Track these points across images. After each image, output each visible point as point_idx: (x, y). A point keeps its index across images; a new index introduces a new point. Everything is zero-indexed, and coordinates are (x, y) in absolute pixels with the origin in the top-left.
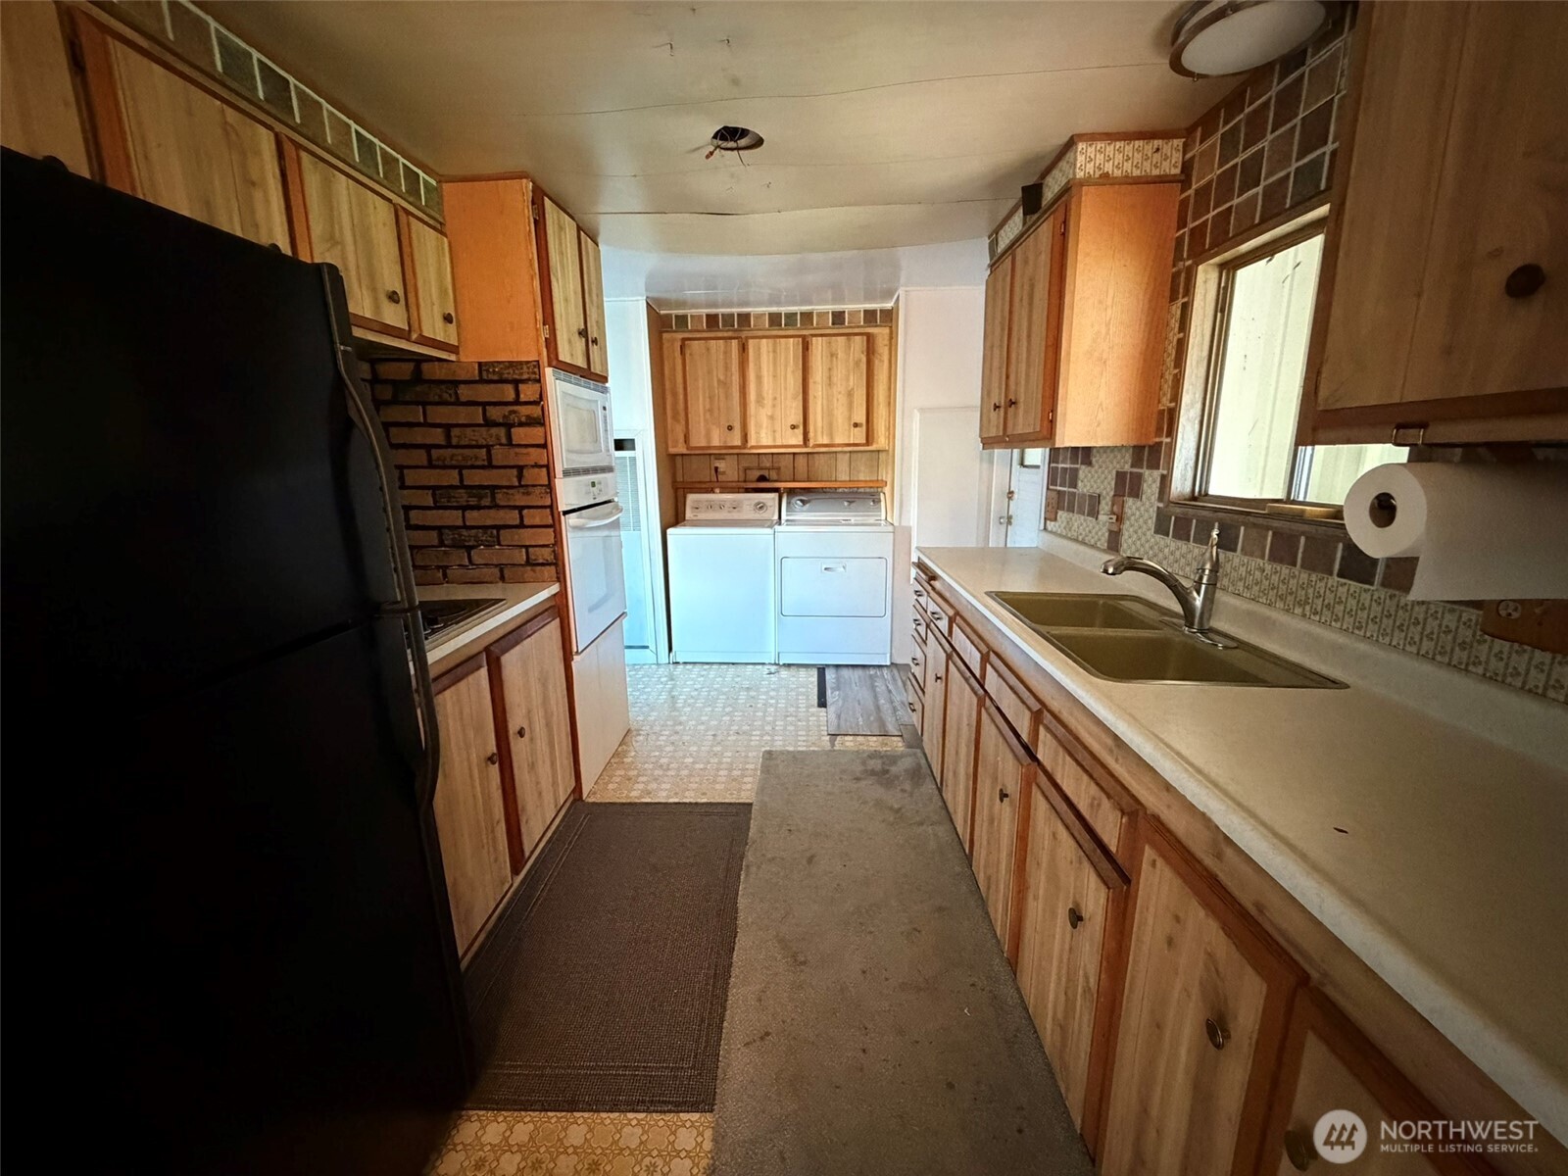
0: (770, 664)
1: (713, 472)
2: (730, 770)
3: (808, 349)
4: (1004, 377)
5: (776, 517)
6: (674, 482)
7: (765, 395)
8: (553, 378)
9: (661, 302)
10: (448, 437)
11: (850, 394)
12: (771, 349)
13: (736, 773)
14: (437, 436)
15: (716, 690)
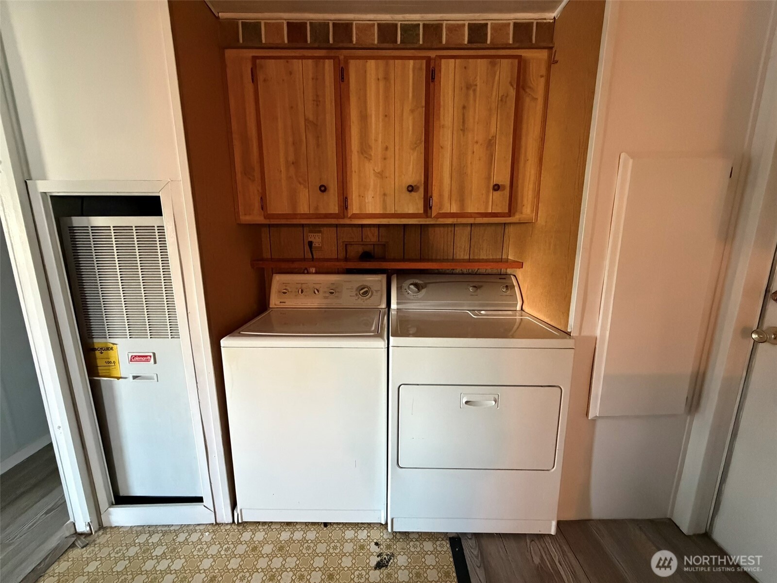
1: (307, 247)
3: (433, 79)
7: (372, 143)
11: (490, 144)
12: (381, 76)
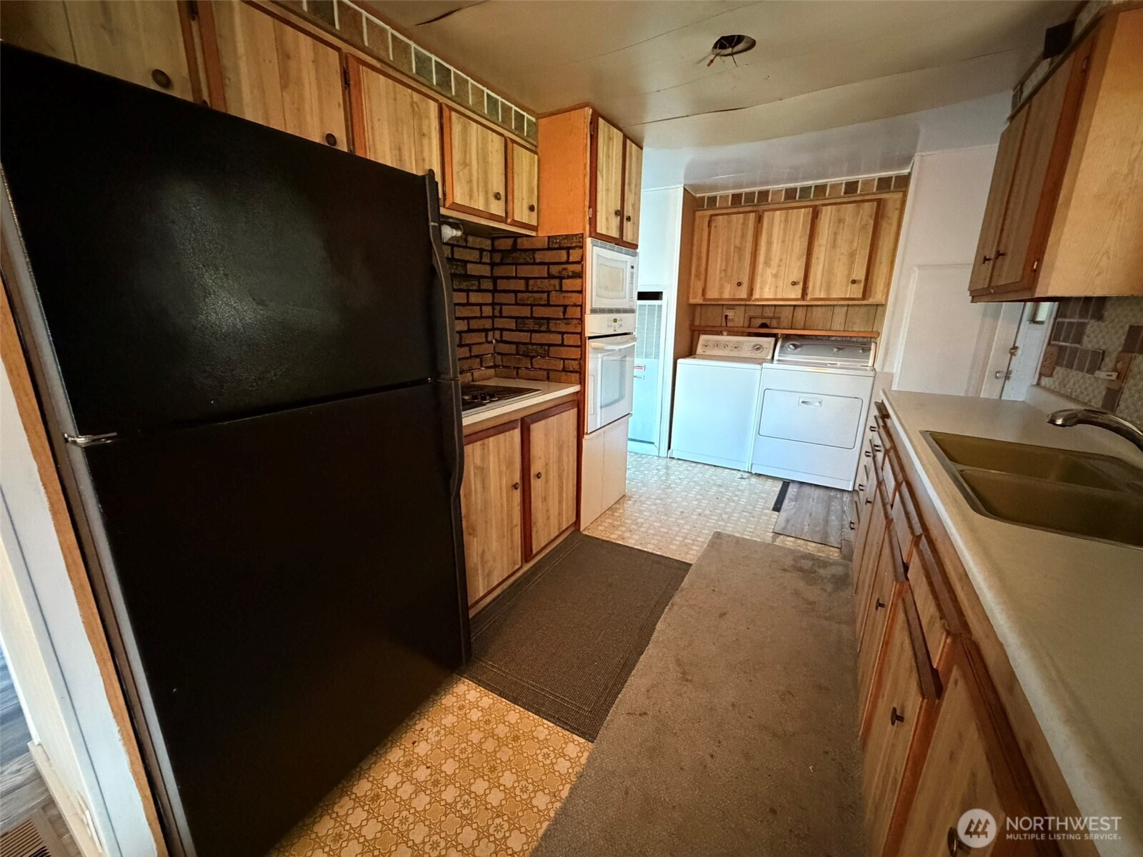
0: (744, 471)
1: (724, 319)
2: (685, 538)
3: (817, 217)
4: (999, 231)
5: (770, 357)
6: (692, 324)
7: (773, 258)
8: (591, 245)
9: (698, 188)
10: (527, 285)
11: (852, 255)
12: (783, 219)
13: (689, 541)
14: (520, 285)
15: (694, 482)
